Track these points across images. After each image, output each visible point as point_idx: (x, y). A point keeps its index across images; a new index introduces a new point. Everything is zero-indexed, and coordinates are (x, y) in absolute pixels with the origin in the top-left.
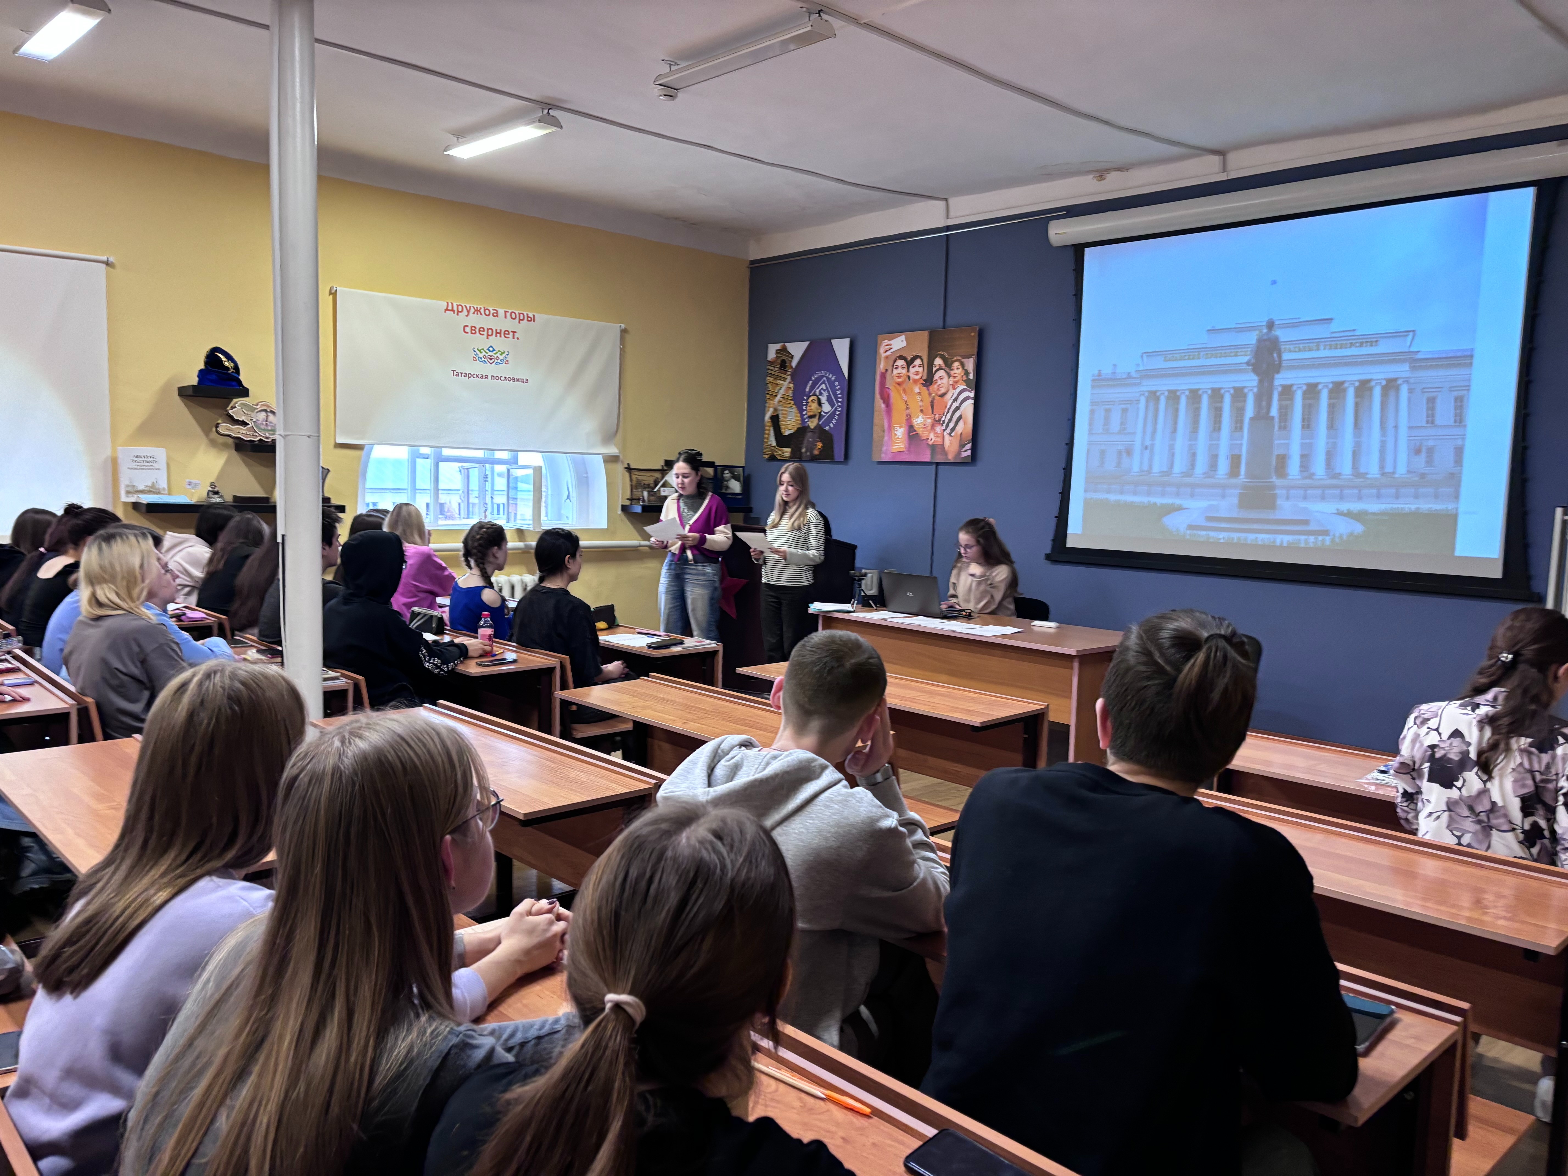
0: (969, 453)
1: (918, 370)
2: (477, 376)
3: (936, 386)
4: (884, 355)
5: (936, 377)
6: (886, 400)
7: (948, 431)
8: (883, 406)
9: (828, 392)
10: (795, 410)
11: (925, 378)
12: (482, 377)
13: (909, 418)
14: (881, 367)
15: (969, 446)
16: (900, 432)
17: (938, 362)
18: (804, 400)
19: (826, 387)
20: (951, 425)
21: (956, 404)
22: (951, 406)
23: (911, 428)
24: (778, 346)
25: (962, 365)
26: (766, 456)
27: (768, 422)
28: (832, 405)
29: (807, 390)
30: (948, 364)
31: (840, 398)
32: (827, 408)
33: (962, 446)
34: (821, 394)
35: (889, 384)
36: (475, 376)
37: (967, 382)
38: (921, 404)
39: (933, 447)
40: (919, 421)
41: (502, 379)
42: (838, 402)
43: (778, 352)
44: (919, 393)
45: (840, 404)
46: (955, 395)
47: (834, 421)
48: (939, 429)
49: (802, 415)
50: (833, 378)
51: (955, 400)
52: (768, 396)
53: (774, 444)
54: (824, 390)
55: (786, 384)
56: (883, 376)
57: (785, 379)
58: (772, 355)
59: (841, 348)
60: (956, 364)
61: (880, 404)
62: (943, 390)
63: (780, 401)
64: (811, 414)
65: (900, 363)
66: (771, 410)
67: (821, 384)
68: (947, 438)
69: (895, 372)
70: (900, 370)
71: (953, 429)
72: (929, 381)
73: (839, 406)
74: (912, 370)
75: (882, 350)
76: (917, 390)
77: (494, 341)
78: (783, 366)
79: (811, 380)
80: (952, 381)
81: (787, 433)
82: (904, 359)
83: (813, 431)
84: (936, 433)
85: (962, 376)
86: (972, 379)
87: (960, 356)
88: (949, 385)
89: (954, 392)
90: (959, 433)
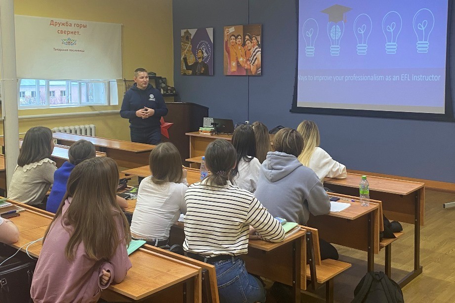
0: (260, 72)
1: (239, 40)
2: (64, 50)
3: (247, 46)
4: (226, 34)
5: (247, 43)
6: (228, 52)
7: (252, 63)
9: (206, 48)
10: (193, 55)
11: (242, 43)
12: (66, 50)
13: (237, 59)
14: (226, 39)
15: (260, 69)
16: (234, 64)
17: (247, 37)
18: (197, 52)
19: (205, 46)
20: (253, 61)
21: (254, 53)
22: (252, 54)
23: (238, 62)
24: (185, 30)
25: (256, 39)
26: (183, 74)
27: (182, 60)
28: (207, 54)
29: (197, 48)
30: (251, 38)
31: (210, 51)
32: (205, 55)
33: (257, 69)
34: (203, 49)
35: (229, 46)
37: (258, 45)
38: (241, 53)
39: (247, 70)
40: (241, 60)
41: (74, 51)
43: (185, 33)
44: (241, 49)
47: (208, 60)
48: (248, 63)
49: (196, 58)
50: (207, 43)
51: (254, 52)
52: (182, 50)
53: (185, 69)
56: (227, 42)
57: (188, 44)
58: (183, 34)
59: (210, 31)
60: (254, 38)
61: (226, 53)
62: (249, 48)
63: (186, 52)
64: (199, 57)
65: (233, 37)
66: (183, 55)
67: (203, 45)
68: (252, 66)
69: (231, 41)
70: (233, 40)
71: (254, 63)
72: (244, 44)
73: (210, 54)
74: (237, 40)
75: (226, 32)
77: (70, 36)
78: (187, 38)
79: (199, 44)
80: (252, 44)
81: (190, 64)
82: (234, 36)
83: (200, 64)
84: (247, 65)
85: (256, 43)
86: (260, 44)
87: (255, 35)
88: (251, 46)
89: (253, 49)
90: (256, 64)
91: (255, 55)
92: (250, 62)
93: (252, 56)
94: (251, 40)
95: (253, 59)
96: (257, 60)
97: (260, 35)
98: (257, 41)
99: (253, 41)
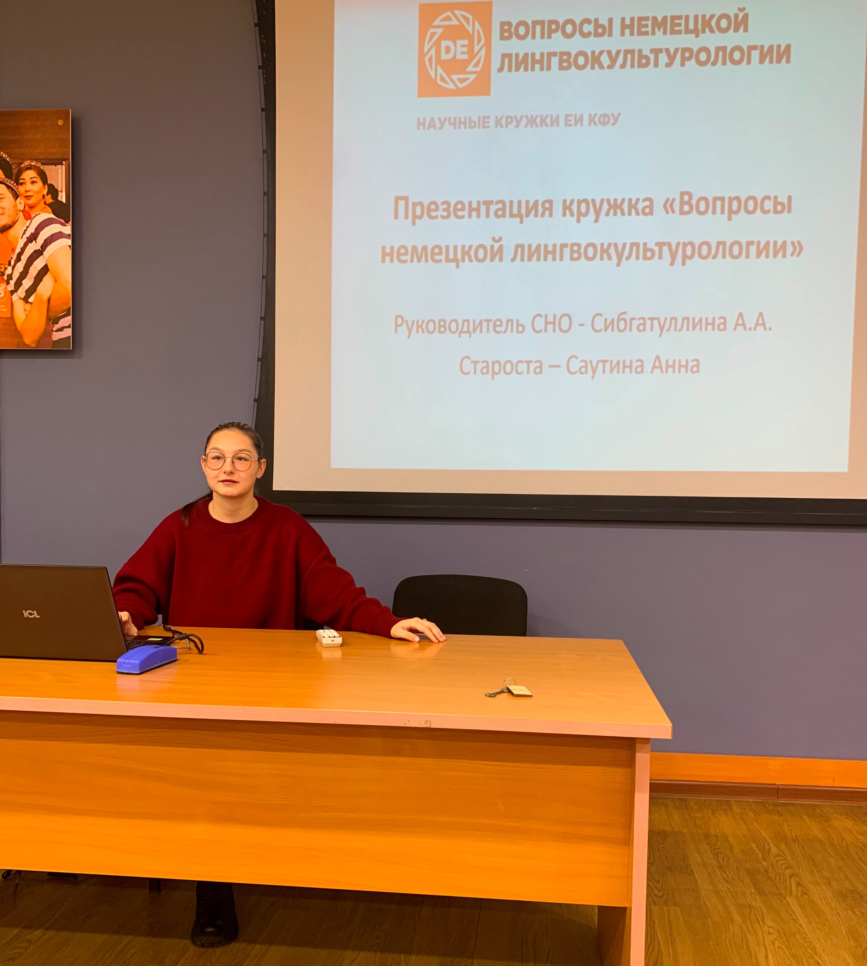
22: (23, 249)
25: (43, 176)
30: (13, 176)
33: (52, 320)
37: (56, 207)
60: (29, 175)
68: (19, 306)
80: (21, 203)
85: (44, 196)
86: (64, 201)
87: (37, 160)
88: (17, 211)
89: (28, 225)
90: (46, 298)
91: (38, 254)
92: (11, 287)
93: (18, 259)
94: (11, 183)
95: (24, 275)
96: (47, 280)
97: (64, 163)
98: (46, 187)
99: (28, 189)
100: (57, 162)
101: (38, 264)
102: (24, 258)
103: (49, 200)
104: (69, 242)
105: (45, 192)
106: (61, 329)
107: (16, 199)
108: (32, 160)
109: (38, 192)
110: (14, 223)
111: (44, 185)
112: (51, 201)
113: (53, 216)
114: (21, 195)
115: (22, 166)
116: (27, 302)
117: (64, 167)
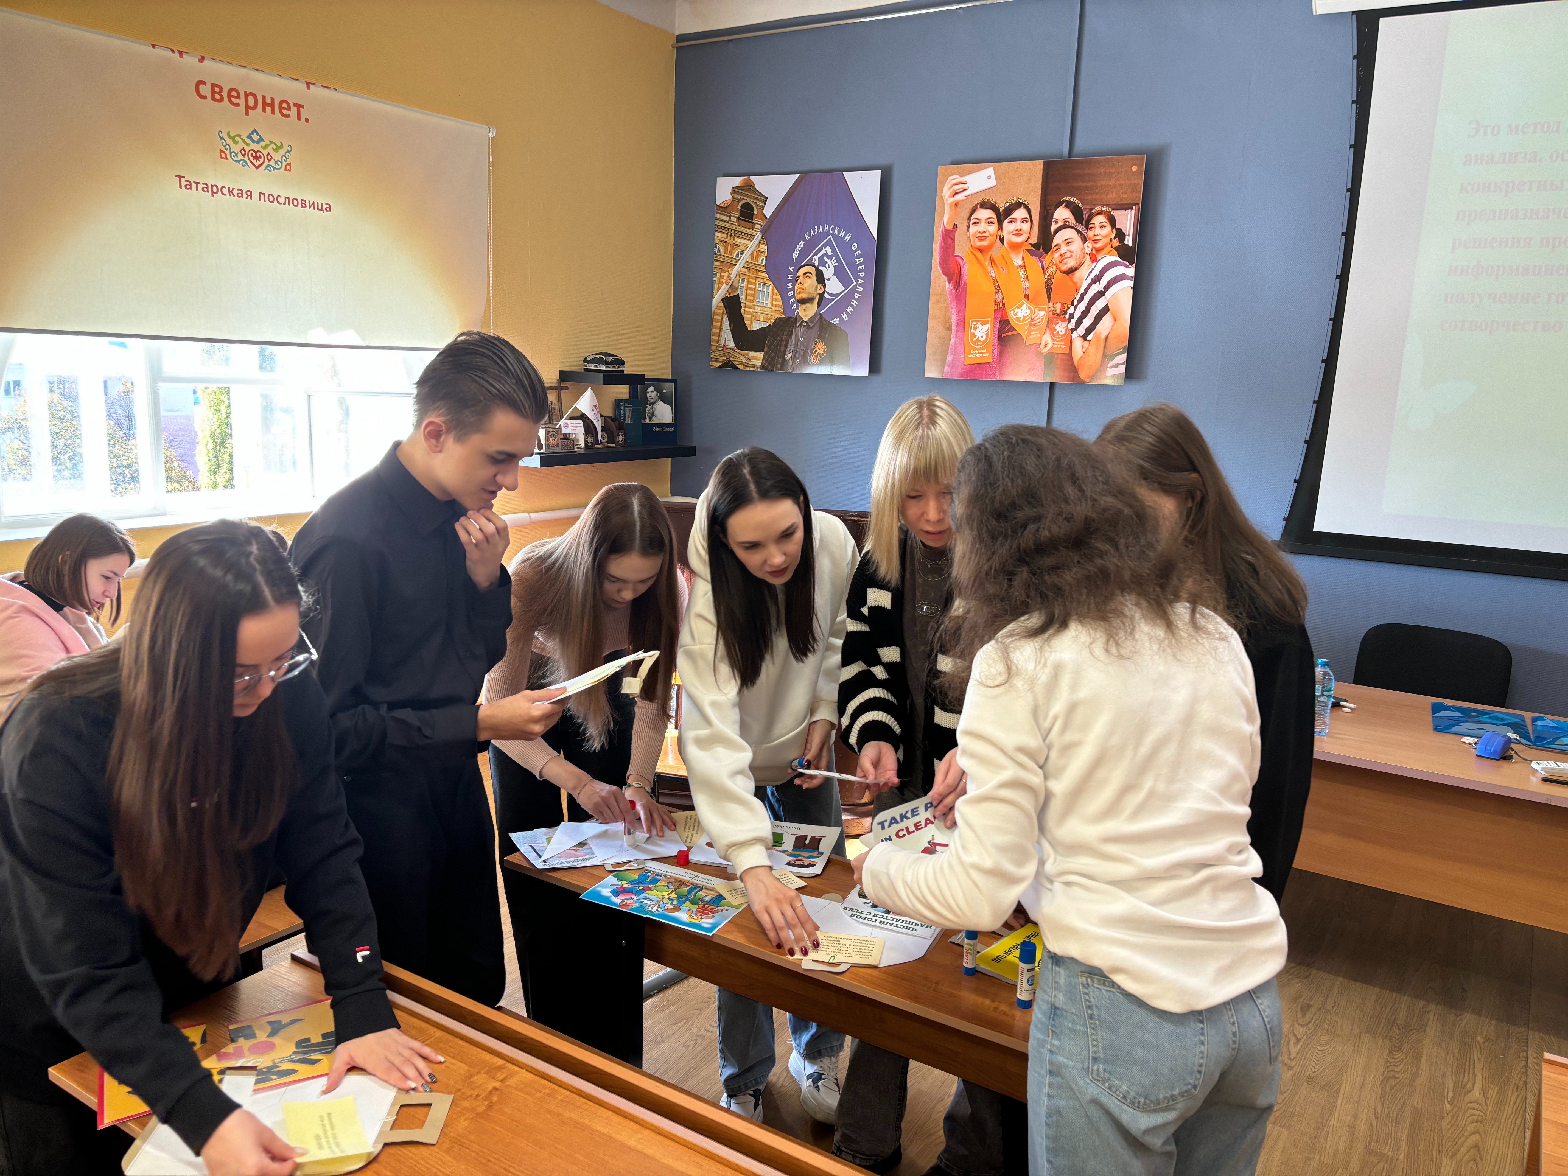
0: (1122, 369)
1: (1019, 228)
2: (231, 192)
3: (1056, 255)
4: (949, 200)
5: (1058, 239)
6: (954, 274)
8: (948, 286)
9: (838, 260)
10: (771, 289)
11: (1034, 240)
12: (240, 194)
13: (1001, 308)
14: (945, 219)
15: (1122, 358)
16: (982, 330)
17: (1062, 214)
18: (790, 273)
19: (833, 250)
21: (1096, 288)
22: (1086, 290)
23: (1004, 324)
24: (737, 181)
25: (1112, 221)
26: (717, 365)
27: (718, 307)
28: (845, 281)
29: (795, 256)
30: (1082, 218)
31: (861, 271)
32: (834, 286)
33: (1108, 358)
34: (822, 262)
35: (961, 248)
36: (225, 191)
37: (1122, 250)
38: (1027, 285)
39: (1049, 358)
40: (1021, 312)
41: (281, 200)
42: (857, 277)
43: (735, 190)
44: (1023, 267)
45: (861, 281)
46: (1096, 272)
47: (850, 309)
48: (1061, 328)
49: (785, 299)
50: (848, 238)
51: (1097, 279)
52: (717, 264)
53: (731, 344)
54: (830, 258)
55: (752, 245)
56: (949, 236)
57: (751, 237)
58: (724, 195)
59: (864, 186)
60: (1099, 219)
61: (942, 283)
63: (739, 274)
64: (804, 296)
65: (984, 214)
66: (724, 288)
67: (825, 246)
68: (1078, 343)
69: (973, 229)
70: (983, 227)
71: (1089, 330)
72: (1042, 246)
73: (860, 285)
74: (1007, 226)
75: (946, 192)
76: (1018, 261)
77: (259, 120)
78: (747, 214)
79: (804, 239)
80: (1088, 247)
81: (756, 326)
82: (994, 208)
83: (808, 325)
84: (1054, 334)
85: (1111, 240)
86: (1130, 245)
87: (1108, 205)
88: (1084, 254)
89: (1093, 267)
90: (1103, 336)
91: (1101, 294)
92: (1072, 325)
93: (1081, 299)
94: (1081, 228)
95: (1085, 314)
96: (1107, 320)
97: (1134, 207)
98: (1114, 231)
99: (1096, 234)
100: (1127, 207)
101: (1100, 304)
102: (1087, 299)
103: (1116, 243)
104: (1131, 283)
105: (1113, 236)
106: (1116, 366)
107: (1084, 243)
108: (1103, 205)
109: (1106, 236)
110: (1081, 265)
111: (1112, 229)
112: (1118, 244)
113: (1118, 259)
114: (1089, 239)
115: (1093, 211)
116: (1085, 340)
117: (1133, 211)
